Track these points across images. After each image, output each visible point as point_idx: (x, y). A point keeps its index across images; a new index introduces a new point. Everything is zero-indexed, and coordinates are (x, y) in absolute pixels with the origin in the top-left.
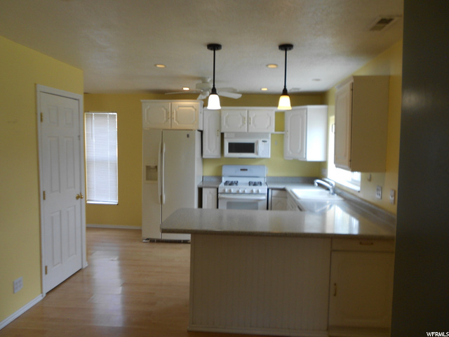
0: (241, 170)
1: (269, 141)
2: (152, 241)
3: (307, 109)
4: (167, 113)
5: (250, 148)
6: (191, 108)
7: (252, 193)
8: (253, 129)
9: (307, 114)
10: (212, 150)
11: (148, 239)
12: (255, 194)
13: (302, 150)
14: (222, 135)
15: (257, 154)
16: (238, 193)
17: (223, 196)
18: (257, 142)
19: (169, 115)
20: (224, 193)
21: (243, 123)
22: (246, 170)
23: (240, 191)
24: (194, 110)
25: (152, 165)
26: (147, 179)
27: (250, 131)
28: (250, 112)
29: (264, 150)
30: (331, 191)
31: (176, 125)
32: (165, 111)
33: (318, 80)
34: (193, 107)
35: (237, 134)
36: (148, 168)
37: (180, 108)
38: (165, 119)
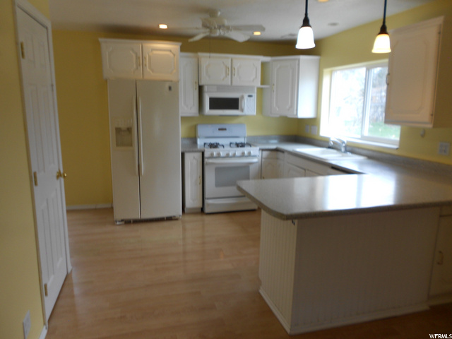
0: (220, 129)
1: (255, 95)
2: (128, 222)
3: (299, 60)
4: (138, 58)
5: (233, 104)
6: (168, 53)
7: (243, 155)
8: (236, 82)
9: (299, 65)
10: (187, 106)
11: (122, 220)
12: (247, 156)
13: (292, 106)
14: (201, 89)
15: (242, 110)
16: (227, 156)
17: (211, 161)
18: (243, 97)
19: (141, 61)
20: (212, 157)
21: (227, 74)
22: (225, 129)
23: (231, 154)
24: (171, 55)
25: (123, 126)
26: (117, 145)
27: (234, 83)
28: (234, 61)
29: (249, 106)
30: (343, 149)
31: (150, 74)
32: (134, 56)
33: (334, 24)
34: (171, 51)
35: (220, 88)
36: (118, 130)
37: (155, 52)
38: (135, 66)
